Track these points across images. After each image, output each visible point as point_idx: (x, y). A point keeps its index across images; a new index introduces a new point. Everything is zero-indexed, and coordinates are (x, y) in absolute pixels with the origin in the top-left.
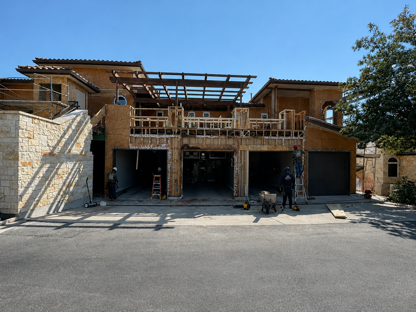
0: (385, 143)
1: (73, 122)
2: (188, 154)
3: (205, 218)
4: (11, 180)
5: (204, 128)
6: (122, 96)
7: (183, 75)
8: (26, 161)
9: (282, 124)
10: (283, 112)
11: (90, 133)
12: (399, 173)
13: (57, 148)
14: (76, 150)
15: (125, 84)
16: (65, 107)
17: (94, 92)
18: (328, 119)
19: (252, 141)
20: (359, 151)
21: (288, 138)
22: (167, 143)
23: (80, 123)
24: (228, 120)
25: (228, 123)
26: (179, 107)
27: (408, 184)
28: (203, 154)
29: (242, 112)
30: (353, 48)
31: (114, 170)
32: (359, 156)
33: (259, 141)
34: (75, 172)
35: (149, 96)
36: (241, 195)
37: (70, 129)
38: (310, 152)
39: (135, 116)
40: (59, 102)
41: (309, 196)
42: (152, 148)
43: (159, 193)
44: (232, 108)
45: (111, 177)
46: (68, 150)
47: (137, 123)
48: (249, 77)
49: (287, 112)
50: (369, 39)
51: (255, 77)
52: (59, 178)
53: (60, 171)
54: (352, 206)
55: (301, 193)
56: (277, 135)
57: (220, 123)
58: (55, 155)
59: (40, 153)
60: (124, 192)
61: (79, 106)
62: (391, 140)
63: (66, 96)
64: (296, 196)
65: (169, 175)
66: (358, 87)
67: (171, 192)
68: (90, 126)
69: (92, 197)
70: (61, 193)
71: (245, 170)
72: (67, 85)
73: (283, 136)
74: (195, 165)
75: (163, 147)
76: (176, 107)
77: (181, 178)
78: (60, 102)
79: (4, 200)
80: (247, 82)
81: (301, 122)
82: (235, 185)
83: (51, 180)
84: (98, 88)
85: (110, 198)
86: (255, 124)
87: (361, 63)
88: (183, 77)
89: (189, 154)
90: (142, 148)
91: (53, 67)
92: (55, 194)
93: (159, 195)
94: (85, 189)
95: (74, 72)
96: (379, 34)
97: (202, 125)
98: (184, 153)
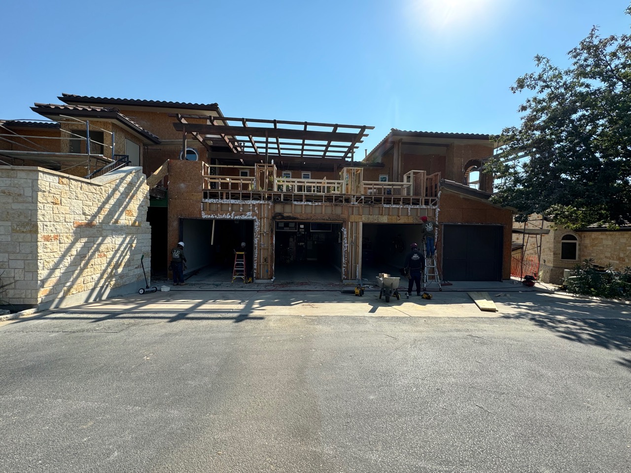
0: (557, 214)
1: (121, 182)
2: (281, 225)
3: (303, 305)
4: (27, 260)
5: (303, 192)
6: (192, 150)
7: (275, 122)
8: (49, 234)
9: (408, 188)
10: (410, 174)
11: (146, 197)
12: (579, 255)
13: (98, 217)
14: (126, 220)
15: (195, 133)
16: (110, 163)
17: (152, 143)
18: (472, 183)
19: (366, 210)
20: (516, 225)
21: (415, 207)
22: (253, 211)
23: (131, 185)
24: (334, 183)
25: (334, 187)
26: (270, 165)
27: (593, 269)
28: (302, 226)
29: (354, 173)
30: (512, 89)
31: (179, 246)
32: (516, 231)
33: (376, 211)
34: (125, 249)
35: (228, 149)
36: (351, 277)
37: (117, 192)
38: (445, 226)
39: (209, 176)
40: (100, 155)
41: (443, 280)
42: (234, 218)
43: (243, 275)
44: (340, 168)
45: (176, 255)
46: (113, 220)
47: (213, 185)
48: (363, 128)
49: (414, 173)
50: (536, 76)
51: (372, 128)
52: (101, 256)
53: (102, 248)
54: (505, 295)
55: (433, 278)
56: (401, 203)
57: (324, 187)
58: (94, 226)
59: (72, 224)
60: (194, 273)
61: (130, 162)
62: (567, 211)
63: (111, 147)
64: (426, 281)
65: (256, 252)
66: (518, 140)
67: (258, 273)
68: (145, 188)
69: (149, 281)
70: (105, 276)
71: (357, 246)
72: (112, 133)
73: (409, 204)
74: (291, 240)
75: (248, 216)
76: (266, 165)
77: (272, 257)
78: (102, 155)
79: (15, 286)
80: (361, 134)
81: (434, 187)
82: (344, 265)
83: (89, 259)
84: (158, 139)
85: (175, 282)
86: (371, 188)
87: (524, 108)
88: (275, 126)
89: (283, 226)
90: (220, 217)
91: (90, 108)
92: (96, 277)
93: (242, 277)
94: (140, 271)
95: (121, 115)
96: (551, 68)
97: (300, 188)
98: (277, 224)
